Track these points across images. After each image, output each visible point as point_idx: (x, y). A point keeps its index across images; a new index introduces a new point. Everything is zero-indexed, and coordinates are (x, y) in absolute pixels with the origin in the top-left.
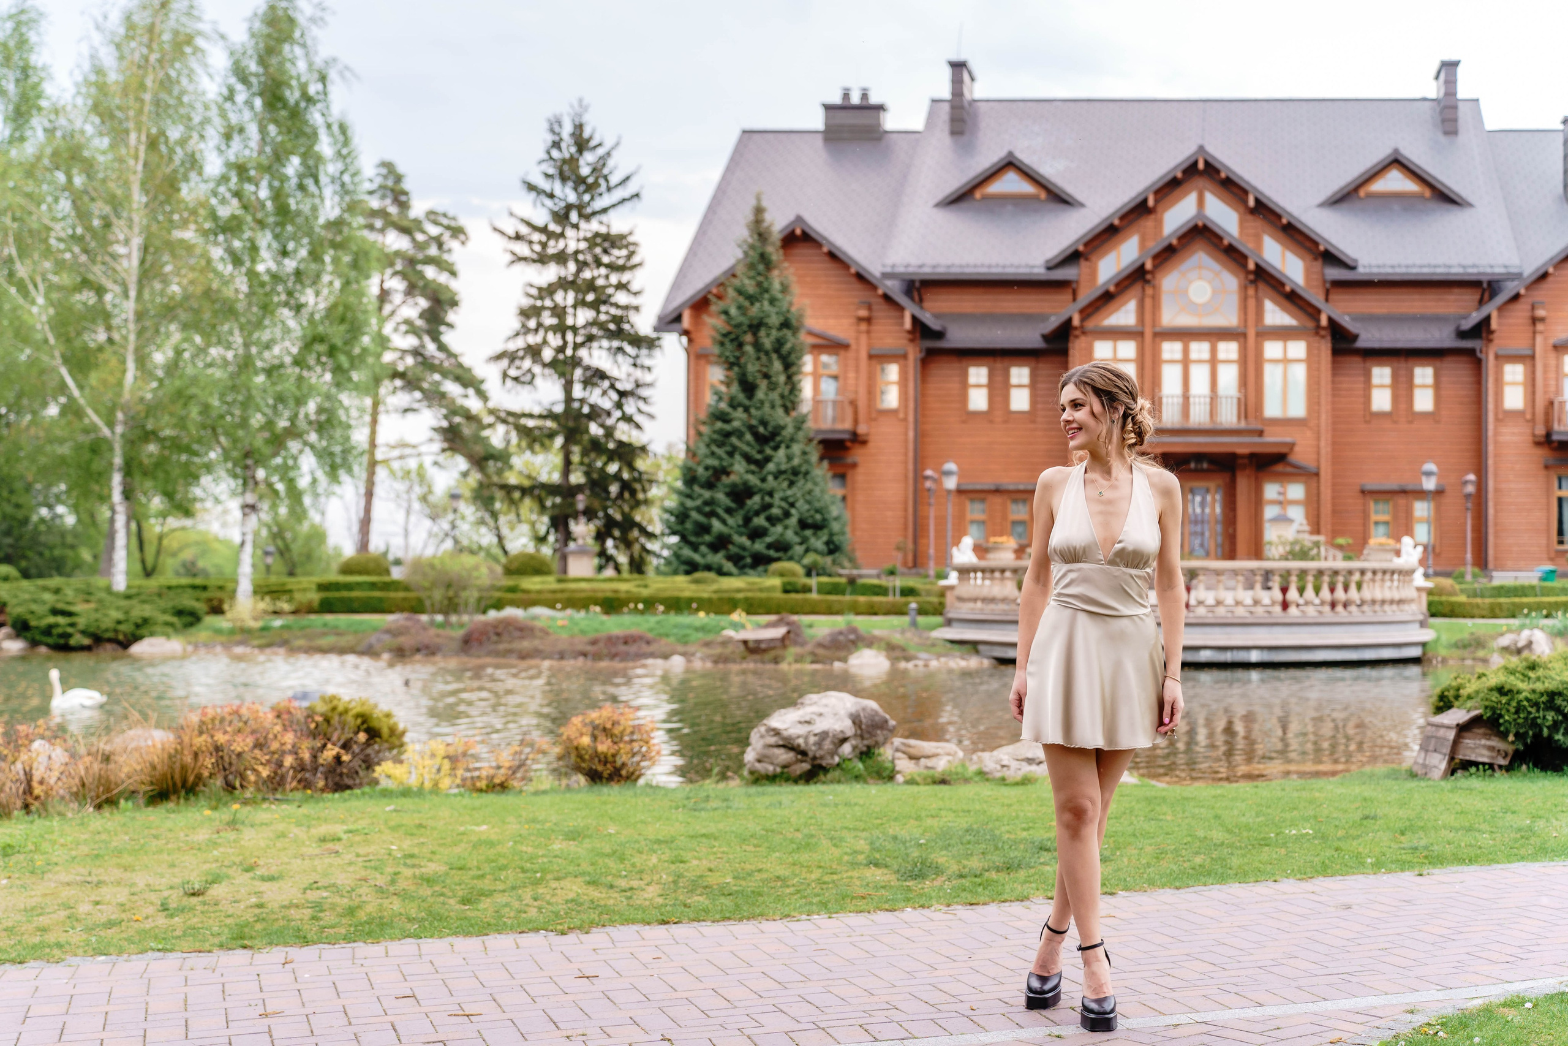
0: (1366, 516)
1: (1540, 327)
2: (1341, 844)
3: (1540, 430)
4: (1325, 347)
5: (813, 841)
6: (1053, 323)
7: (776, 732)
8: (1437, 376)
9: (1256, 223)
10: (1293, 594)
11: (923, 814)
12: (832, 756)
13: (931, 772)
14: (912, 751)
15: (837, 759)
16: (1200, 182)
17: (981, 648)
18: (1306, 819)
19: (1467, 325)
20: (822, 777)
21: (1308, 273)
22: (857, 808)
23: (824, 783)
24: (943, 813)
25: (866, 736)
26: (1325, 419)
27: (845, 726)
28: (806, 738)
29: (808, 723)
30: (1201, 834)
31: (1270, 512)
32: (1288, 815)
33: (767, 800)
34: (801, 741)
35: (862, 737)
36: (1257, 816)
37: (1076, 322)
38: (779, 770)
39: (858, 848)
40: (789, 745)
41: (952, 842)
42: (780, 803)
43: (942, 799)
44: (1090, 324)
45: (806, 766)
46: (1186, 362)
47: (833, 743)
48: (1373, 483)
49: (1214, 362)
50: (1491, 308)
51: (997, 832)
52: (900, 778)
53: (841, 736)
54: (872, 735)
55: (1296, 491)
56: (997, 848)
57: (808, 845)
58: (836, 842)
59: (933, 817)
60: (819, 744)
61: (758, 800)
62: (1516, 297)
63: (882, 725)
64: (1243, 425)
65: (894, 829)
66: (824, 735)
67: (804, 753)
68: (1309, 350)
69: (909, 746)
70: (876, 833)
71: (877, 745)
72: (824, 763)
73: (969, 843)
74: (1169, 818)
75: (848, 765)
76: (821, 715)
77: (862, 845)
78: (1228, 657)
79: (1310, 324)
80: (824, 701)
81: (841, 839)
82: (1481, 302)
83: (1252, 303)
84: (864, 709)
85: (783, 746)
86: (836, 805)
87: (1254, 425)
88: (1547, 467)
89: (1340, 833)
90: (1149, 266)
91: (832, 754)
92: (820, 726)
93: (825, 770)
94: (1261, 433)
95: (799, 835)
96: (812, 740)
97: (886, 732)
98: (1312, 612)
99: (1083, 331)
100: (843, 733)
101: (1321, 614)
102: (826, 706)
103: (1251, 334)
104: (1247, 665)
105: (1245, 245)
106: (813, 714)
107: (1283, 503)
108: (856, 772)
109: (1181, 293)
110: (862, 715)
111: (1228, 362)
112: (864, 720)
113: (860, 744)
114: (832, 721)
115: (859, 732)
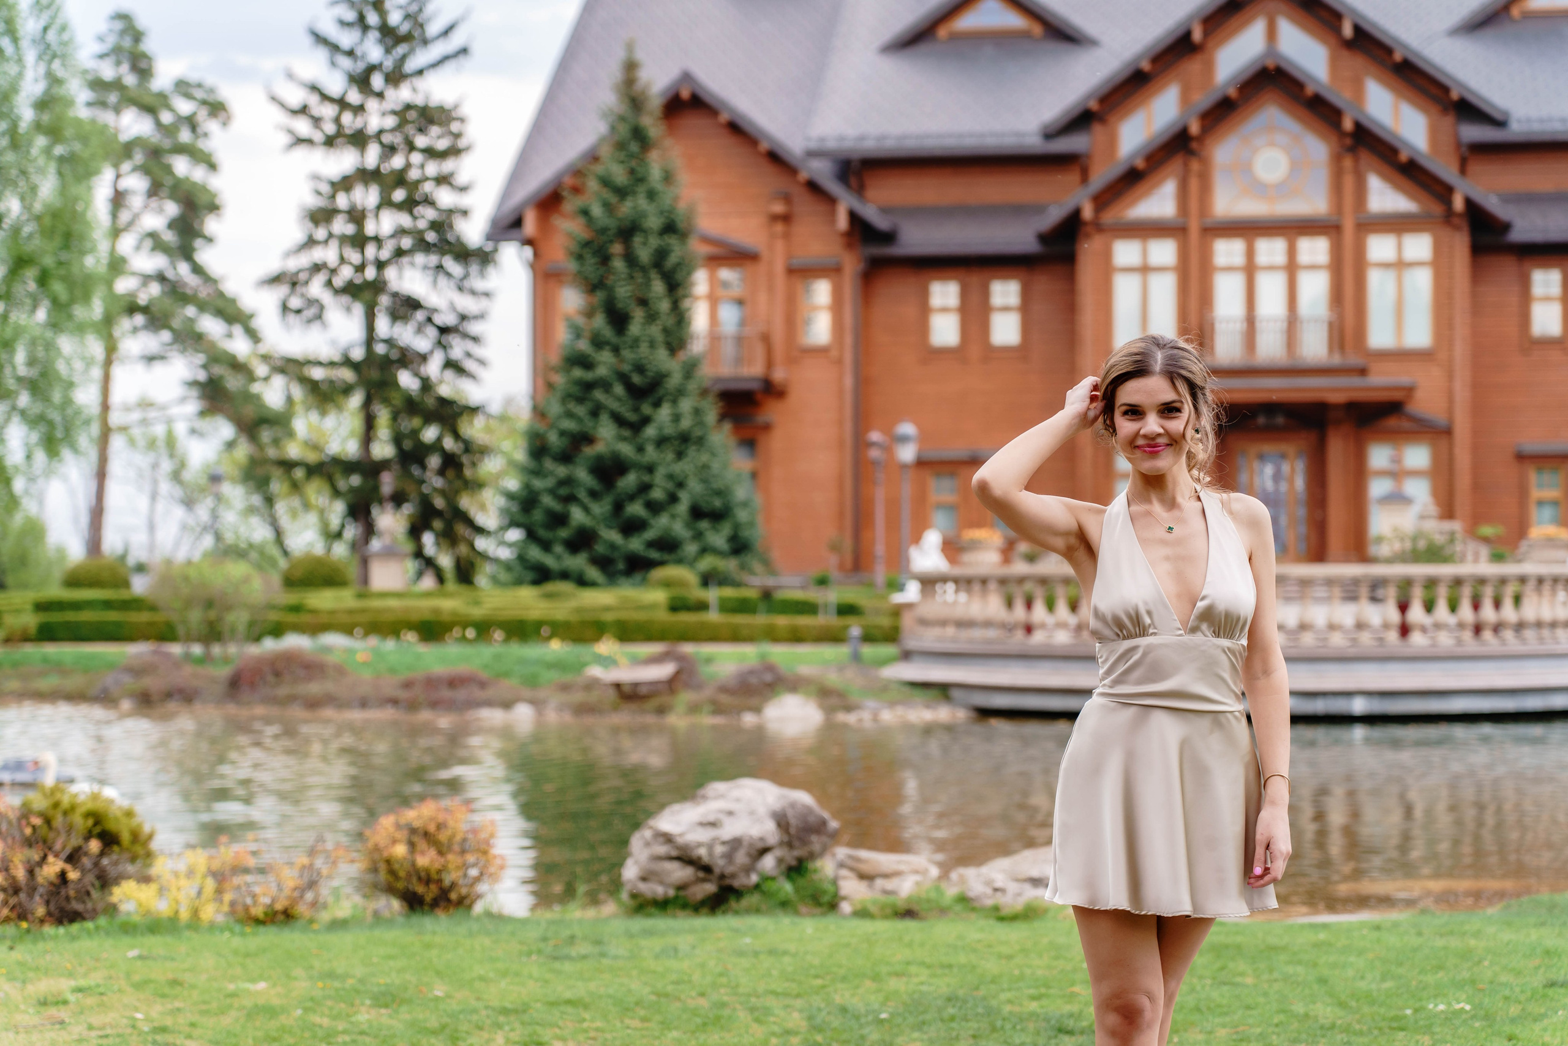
0: (1523, 492)
2: (1517, 1030)
4: (1460, 243)
5: (726, 1012)
6: (1054, 215)
7: (668, 838)
9: (1355, 62)
10: (1416, 613)
11: (884, 969)
12: (748, 873)
13: (891, 899)
14: (864, 868)
15: (754, 878)
16: (1271, 5)
17: (954, 694)
18: (1460, 985)
20: (733, 903)
21: (1434, 134)
22: (786, 960)
23: (736, 913)
24: (913, 969)
25: (796, 843)
26: (1460, 351)
27: (765, 830)
28: (710, 846)
29: (713, 824)
30: (1299, 1008)
31: (1377, 488)
32: (1430, 979)
33: (655, 944)
34: (702, 852)
35: (790, 845)
36: (1384, 978)
37: (1088, 213)
38: (671, 893)
39: (790, 1025)
40: (686, 858)
41: (928, 1017)
42: (676, 950)
43: (910, 945)
44: (1109, 217)
45: (710, 888)
46: (1250, 270)
47: (749, 855)
48: (1535, 442)
49: (1292, 268)
51: (994, 1003)
52: (846, 907)
53: (760, 845)
54: (804, 842)
55: (1418, 456)
56: (994, 1029)
57: (718, 1018)
58: (759, 1014)
59: (898, 975)
60: (729, 856)
61: (644, 943)
63: (820, 828)
64: (1337, 360)
65: (842, 995)
66: (735, 843)
67: (707, 869)
68: (1438, 248)
69: (858, 860)
70: (817, 1001)
71: (812, 856)
72: (736, 883)
73: (952, 1019)
74: (1249, 980)
75: (771, 886)
76: (730, 813)
77: (796, 1020)
78: (1319, 706)
79: (1437, 209)
80: (736, 793)
81: (767, 1011)
83: (1349, 181)
84: (793, 805)
85: (678, 858)
86: (756, 954)
87: (1354, 360)
89: (1514, 1010)
90: (1195, 128)
91: (748, 870)
92: (731, 830)
93: (738, 893)
94: (1363, 372)
95: (703, 1002)
96: (719, 850)
97: (824, 839)
98: (1445, 640)
99: (1098, 227)
100: (762, 839)
101: (1459, 642)
102: (738, 800)
103: (1348, 225)
104: (1347, 720)
105: (1339, 97)
106: (721, 811)
107: (1398, 474)
108: (782, 896)
109: (1245, 168)
110: (789, 814)
111: (1313, 267)
112: (792, 822)
113: (787, 856)
114: (746, 822)
115: (786, 838)
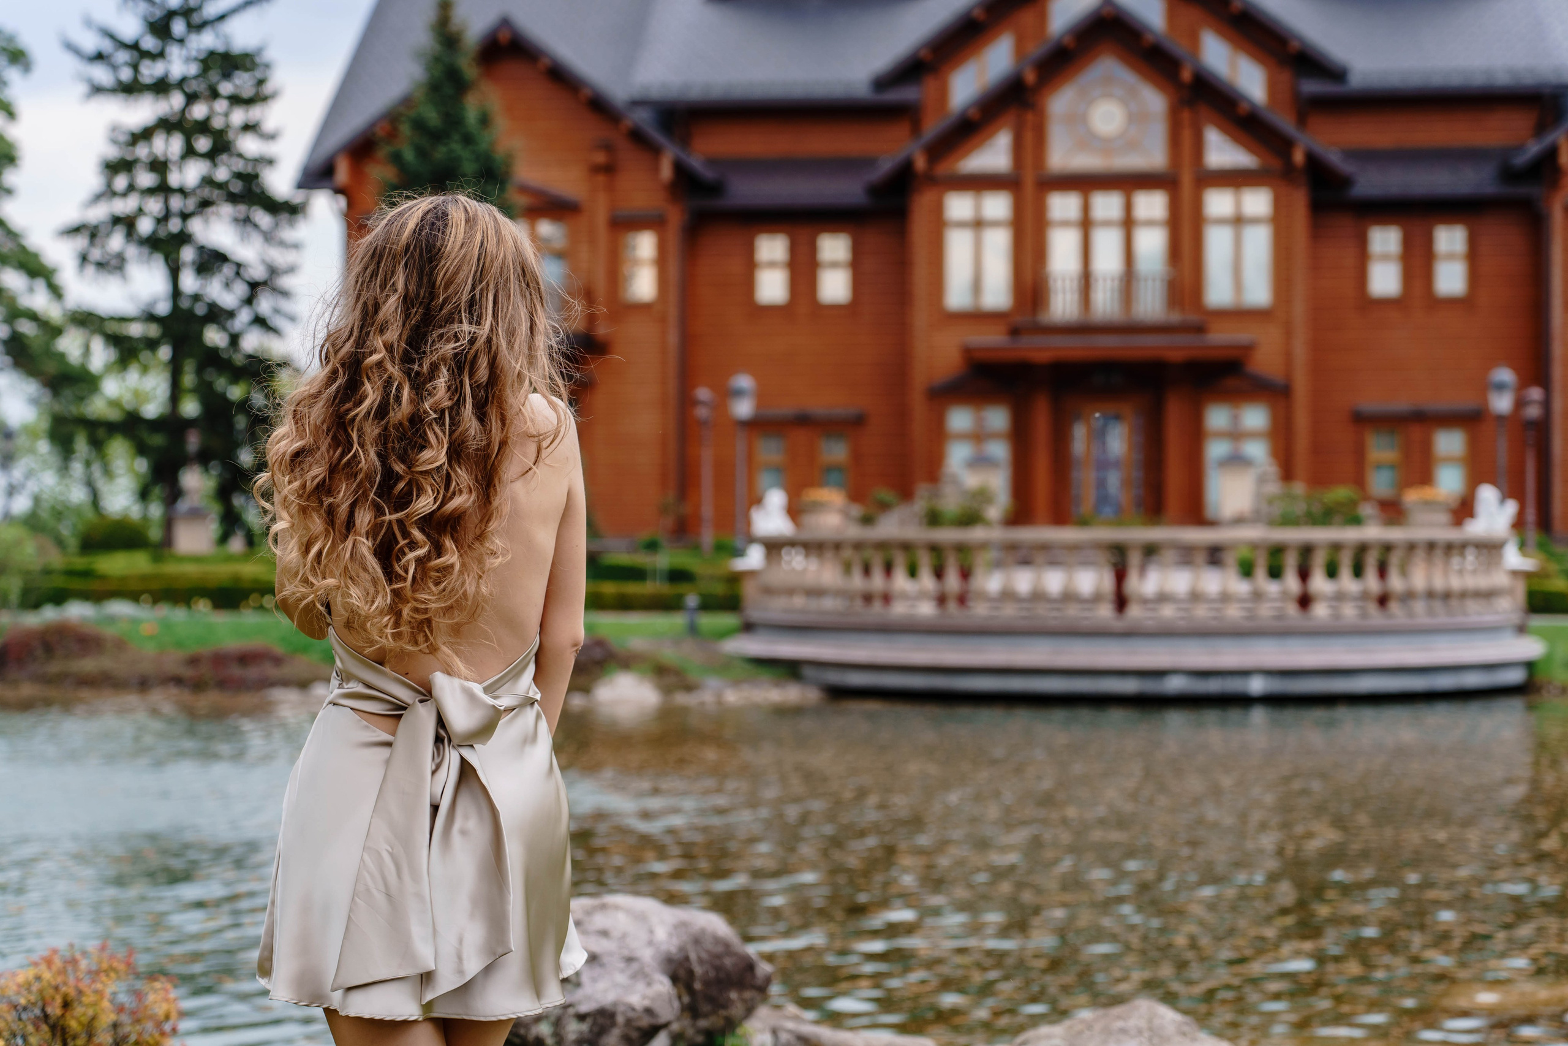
0: (1359, 455)
4: (1300, 199)
6: (886, 165)
8: (1474, 242)
9: (1192, 15)
17: (808, 672)
19: (1521, 160)
21: (1272, 87)
25: (705, 1008)
26: (1299, 310)
27: (655, 993)
28: (558, 1023)
31: (1215, 450)
35: (694, 1012)
37: (920, 163)
44: (941, 168)
46: (1086, 224)
47: (627, 1039)
48: (1372, 402)
49: (1128, 224)
50: (1560, 136)
53: (645, 1022)
54: (719, 1004)
55: (1255, 417)
63: (742, 975)
64: (1176, 317)
66: (602, 1018)
68: (1277, 204)
71: (729, 1025)
78: (1213, 686)
79: (1276, 163)
80: (599, 921)
82: (1544, 126)
83: (1187, 135)
84: (697, 941)
87: (1192, 317)
90: (1030, 77)
94: (1199, 329)
97: (748, 994)
98: (1349, 611)
99: (930, 179)
100: (649, 1011)
101: (1364, 615)
102: (604, 933)
103: (1187, 179)
104: (1244, 701)
105: (1178, 47)
107: (1236, 435)
109: (1078, 119)
110: (693, 956)
111: (1150, 223)
112: (698, 970)
113: (690, 1032)
114: (621, 978)
115: (686, 999)
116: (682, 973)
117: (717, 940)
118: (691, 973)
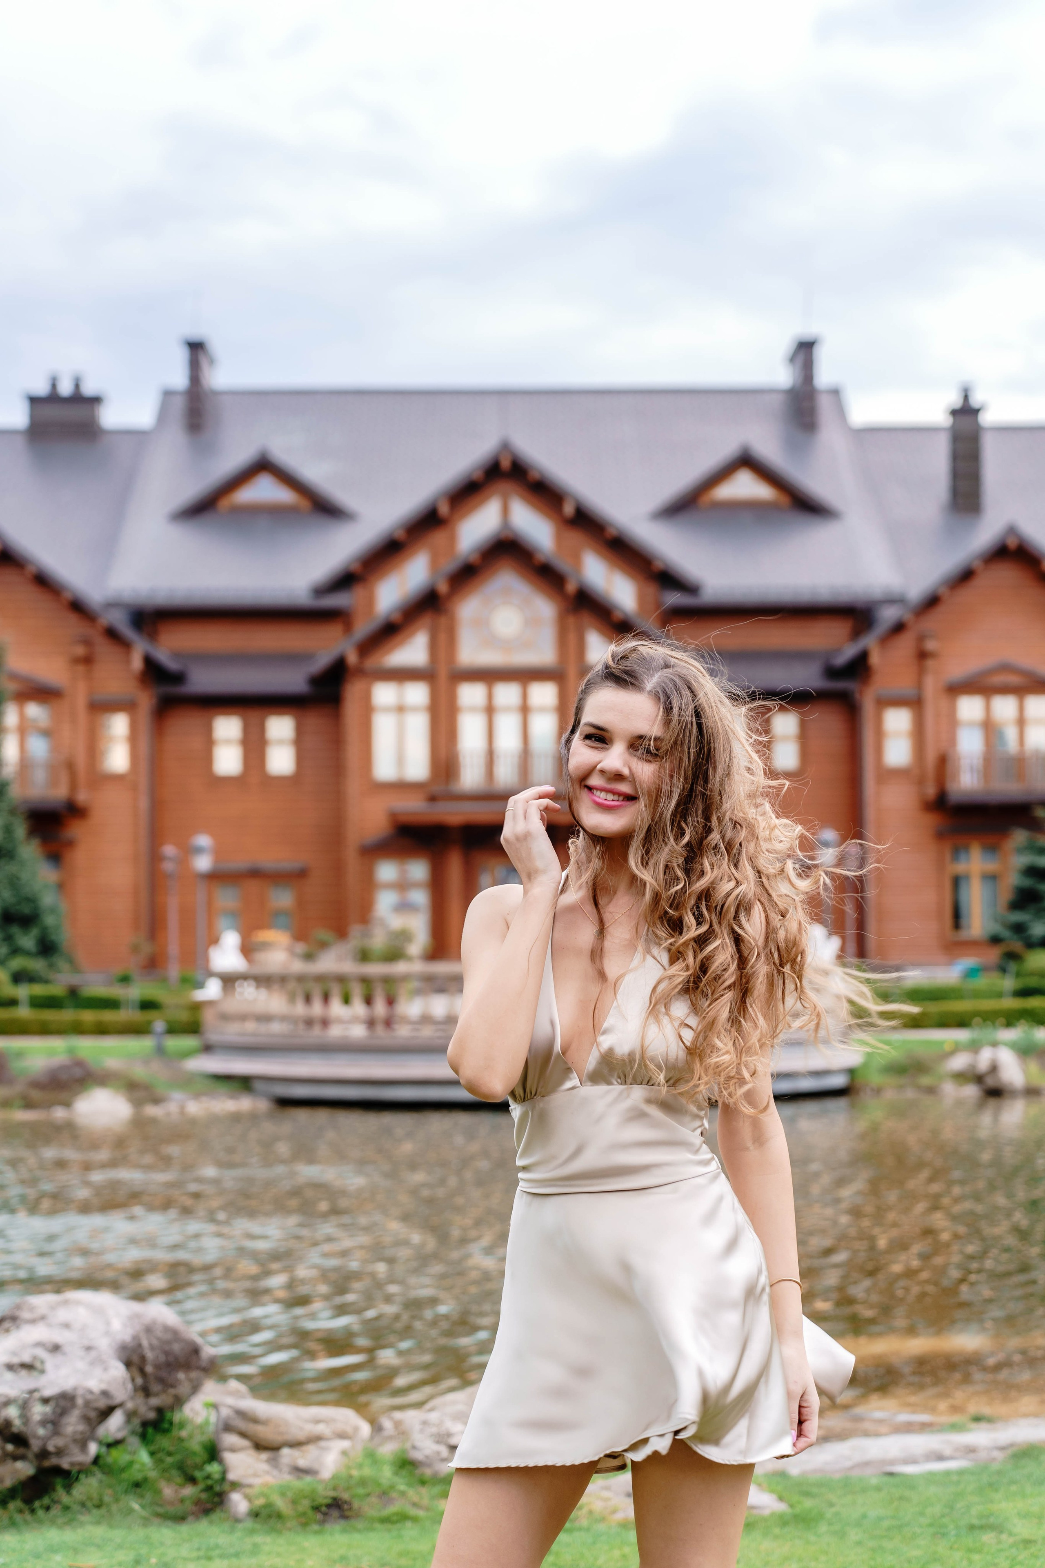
1: (930, 663)
3: (931, 791)
6: (323, 660)
8: (803, 726)
9: (575, 537)
12: (83, 1446)
13: (307, 1483)
14: (260, 1430)
15: (93, 1448)
16: (505, 486)
17: (258, 1085)
19: (839, 660)
20: (60, 1493)
21: (641, 599)
25: (155, 1387)
27: (110, 1375)
28: (24, 1406)
29: (28, 1367)
34: (12, 1414)
35: (146, 1392)
37: (352, 658)
44: (371, 663)
45: (25, 1469)
46: (490, 710)
47: (86, 1419)
49: (525, 710)
50: (870, 641)
52: (239, 1503)
53: (102, 1404)
54: (167, 1384)
60: (54, 1423)
62: (899, 628)
63: (190, 1358)
66: (64, 1399)
67: (20, 1440)
69: (254, 1416)
71: (177, 1401)
72: (65, 1462)
75: (118, 1456)
76: (56, 1348)
80: (63, 1315)
82: (857, 633)
83: (572, 637)
84: (149, 1330)
88: (940, 836)
90: (443, 588)
91: (84, 1439)
92: (55, 1377)
93: (68, 1477)
96: (38, 1410)
97: (194, 1374)
99: (360, 672)
100: (105, 1393)
102: (67, 1326)
103: (572, 672)
105: (563, 564)
106: (39, 1344)
108: (135, 1474)
109: (482, 623)
110: (145, 1343)
111: (542, 710)
112: (150, 1355)
113: (143, 1410)
114: (81, 1365)
115: (139, 1381)
116: (135, 1359)
117: (167, 1329)
118: (143, 1358)
